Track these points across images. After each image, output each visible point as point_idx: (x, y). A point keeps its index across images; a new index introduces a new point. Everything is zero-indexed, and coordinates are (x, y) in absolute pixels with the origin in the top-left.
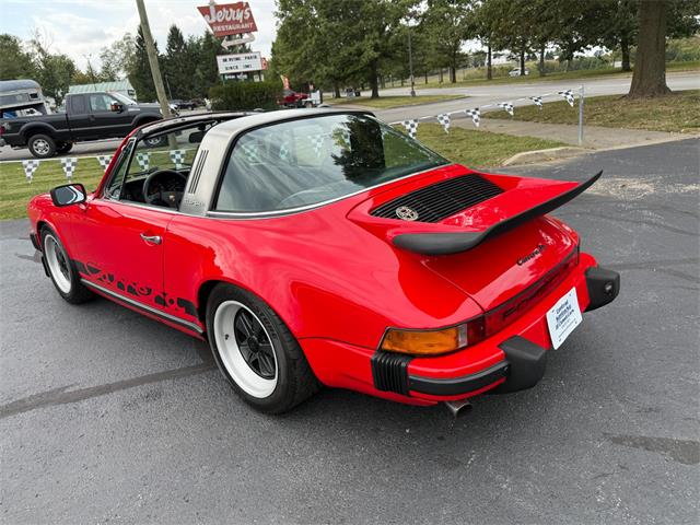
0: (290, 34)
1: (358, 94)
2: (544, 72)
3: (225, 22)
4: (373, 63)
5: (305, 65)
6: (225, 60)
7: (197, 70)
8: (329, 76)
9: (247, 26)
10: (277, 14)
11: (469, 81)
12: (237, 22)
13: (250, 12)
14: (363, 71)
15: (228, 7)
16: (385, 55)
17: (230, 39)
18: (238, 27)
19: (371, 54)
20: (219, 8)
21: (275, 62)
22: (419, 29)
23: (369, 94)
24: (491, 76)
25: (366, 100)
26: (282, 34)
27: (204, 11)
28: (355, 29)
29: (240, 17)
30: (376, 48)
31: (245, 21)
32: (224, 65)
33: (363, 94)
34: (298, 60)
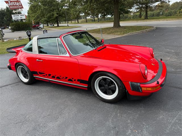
0: (33, 9)
1: (53, 25)
2: (99, 21)
3: (13, 5)
4: (57, 18)
5: (38, 17)
6: (14, 16)
7: (4, 18)
8: (45, 21)
9: (20, 7)
10: (29, 3)
11: (82, 23)
12: (17, 6)
13: (21, 3)
14: (54, 19)
15: (14, 1)
16: (60, 16)
17: (15, 10)
18: (18, 7)
19: (56, 15)
20: (11, 2)
21: (29, 16)
22: (68, 9)
23: (56, 25)
24: (87, 21)
25: (56, 27)
26: (31, 9)
27: (7, 2)
28: (51, 9)
29: (18, 4)
30: (57, 14)
31: (19, 6)
32: (14, 17)
33: (55, 25)
34: (36, 16)
